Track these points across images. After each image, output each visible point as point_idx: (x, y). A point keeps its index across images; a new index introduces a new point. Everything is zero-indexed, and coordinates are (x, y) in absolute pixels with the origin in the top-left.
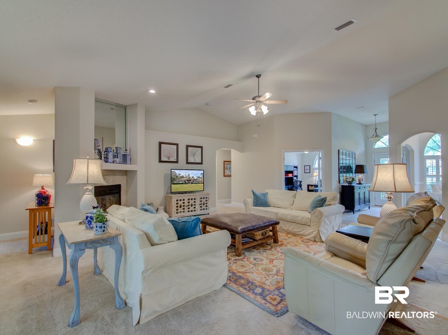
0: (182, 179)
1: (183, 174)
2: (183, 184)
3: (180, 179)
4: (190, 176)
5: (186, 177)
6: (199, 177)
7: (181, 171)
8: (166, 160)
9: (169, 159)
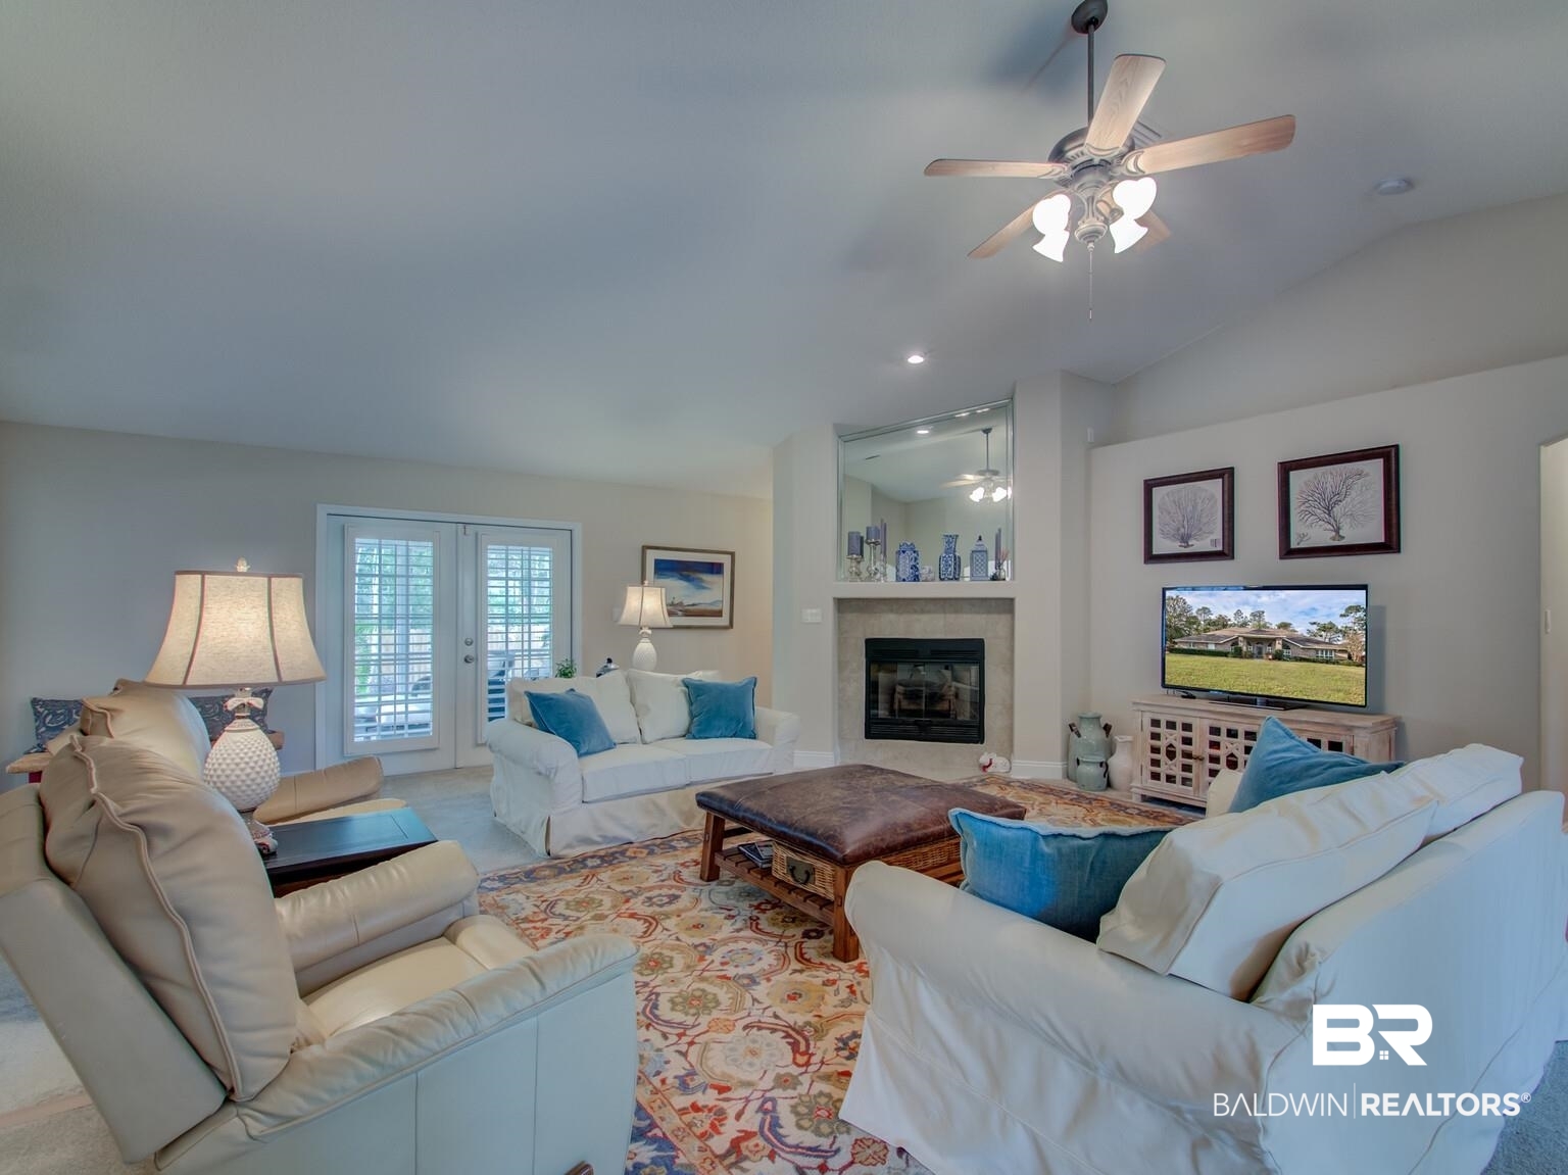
0: (1218, 633)
1: (1225, 607)
2: (1225, 655)
3: (1205, 631)
4: (1267, 618)
5: (1244, 625)
6: (1328, 628)
7: (1211, 595)
8: (1175, 547)
9: (1188, 546)
